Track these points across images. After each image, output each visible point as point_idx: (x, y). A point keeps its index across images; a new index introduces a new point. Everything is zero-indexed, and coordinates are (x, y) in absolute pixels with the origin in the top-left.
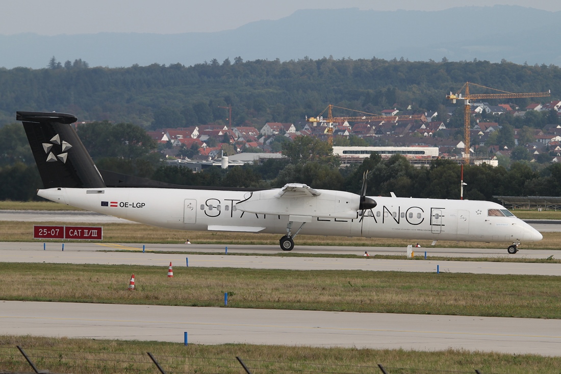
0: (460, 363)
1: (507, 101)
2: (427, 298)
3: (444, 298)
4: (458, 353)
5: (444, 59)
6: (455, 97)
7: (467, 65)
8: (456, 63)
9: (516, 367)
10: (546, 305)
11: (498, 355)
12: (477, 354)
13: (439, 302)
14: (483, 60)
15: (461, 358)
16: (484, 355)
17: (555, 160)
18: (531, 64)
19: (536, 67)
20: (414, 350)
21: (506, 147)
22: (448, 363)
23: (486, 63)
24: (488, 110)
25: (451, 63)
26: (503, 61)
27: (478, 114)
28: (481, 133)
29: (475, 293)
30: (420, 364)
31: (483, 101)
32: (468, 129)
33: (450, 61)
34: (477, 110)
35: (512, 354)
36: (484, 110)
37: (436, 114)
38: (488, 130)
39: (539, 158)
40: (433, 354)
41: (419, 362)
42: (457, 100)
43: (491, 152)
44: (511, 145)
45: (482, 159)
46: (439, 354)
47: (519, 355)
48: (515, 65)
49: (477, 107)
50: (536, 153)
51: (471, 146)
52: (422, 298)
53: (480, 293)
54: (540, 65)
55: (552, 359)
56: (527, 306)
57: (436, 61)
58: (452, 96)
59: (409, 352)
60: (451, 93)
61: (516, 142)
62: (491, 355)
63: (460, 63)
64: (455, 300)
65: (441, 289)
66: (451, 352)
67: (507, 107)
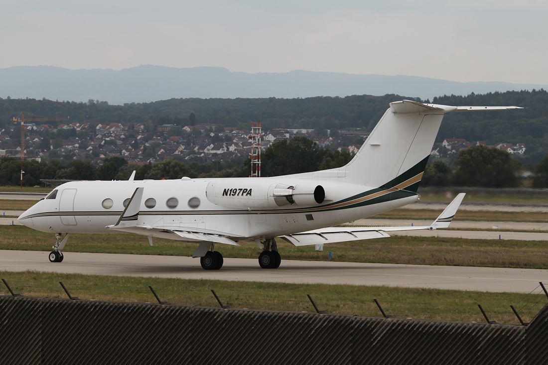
0: (35, 278)
1: (46, 123)
2: (9, 240)
3: (19, 240)
4: (33, 273)
5: (9, 97)
6: (16, 120)
7: (22, 100)
8: (16, 100)
9: (68, 281)
10: (80, 244)
11: (57, 274)
12: (44, 273)
13: (16, 242)
14: (31, 98)
15: (35, 276)
16: (48, 274)
17: (75, 158)
18: (61, 100)
19: (64, 102)
20: (7, 271)
21: (45, 150)
22: (27, 278)
23: (34, 100)
24: (35, 128)
25: (13, 99)
26: (44, 99)
27: (29, 130)
28: (31, 142)
29: (37, 237)
30: (11, 280)
31: (32, 122)
32: (23, 139)
33: (12, 99)
34: (28, 128)
35: (65, 273)
36: (32, 128)
37: (3, 130)
38: (35, 140)
39: (66, 157)
40: (18, 273)
41: (10, 278)
42: (17, 122)
43: (37, 153)
44: (49, 149)
45: (31, 157)
46: (22, 273)
47: (69, 274)
48: (51, 101)
49: (28, 126)
50: (64, 154)
51: (25, 149)
52: (6, 240)
53: (40, 237)
54: (65, 101)
55: (89, 276)
56: (69, 245)
57: (4, 99)
58: (14, 119)
59: (3, 272)
60: (14, 118)
61: (52, 147)
62: (52, 274)
63: (18, 100)
64: (26, 241)
65: (17, 235)
66: (29, 272)
67: (46, 126)
